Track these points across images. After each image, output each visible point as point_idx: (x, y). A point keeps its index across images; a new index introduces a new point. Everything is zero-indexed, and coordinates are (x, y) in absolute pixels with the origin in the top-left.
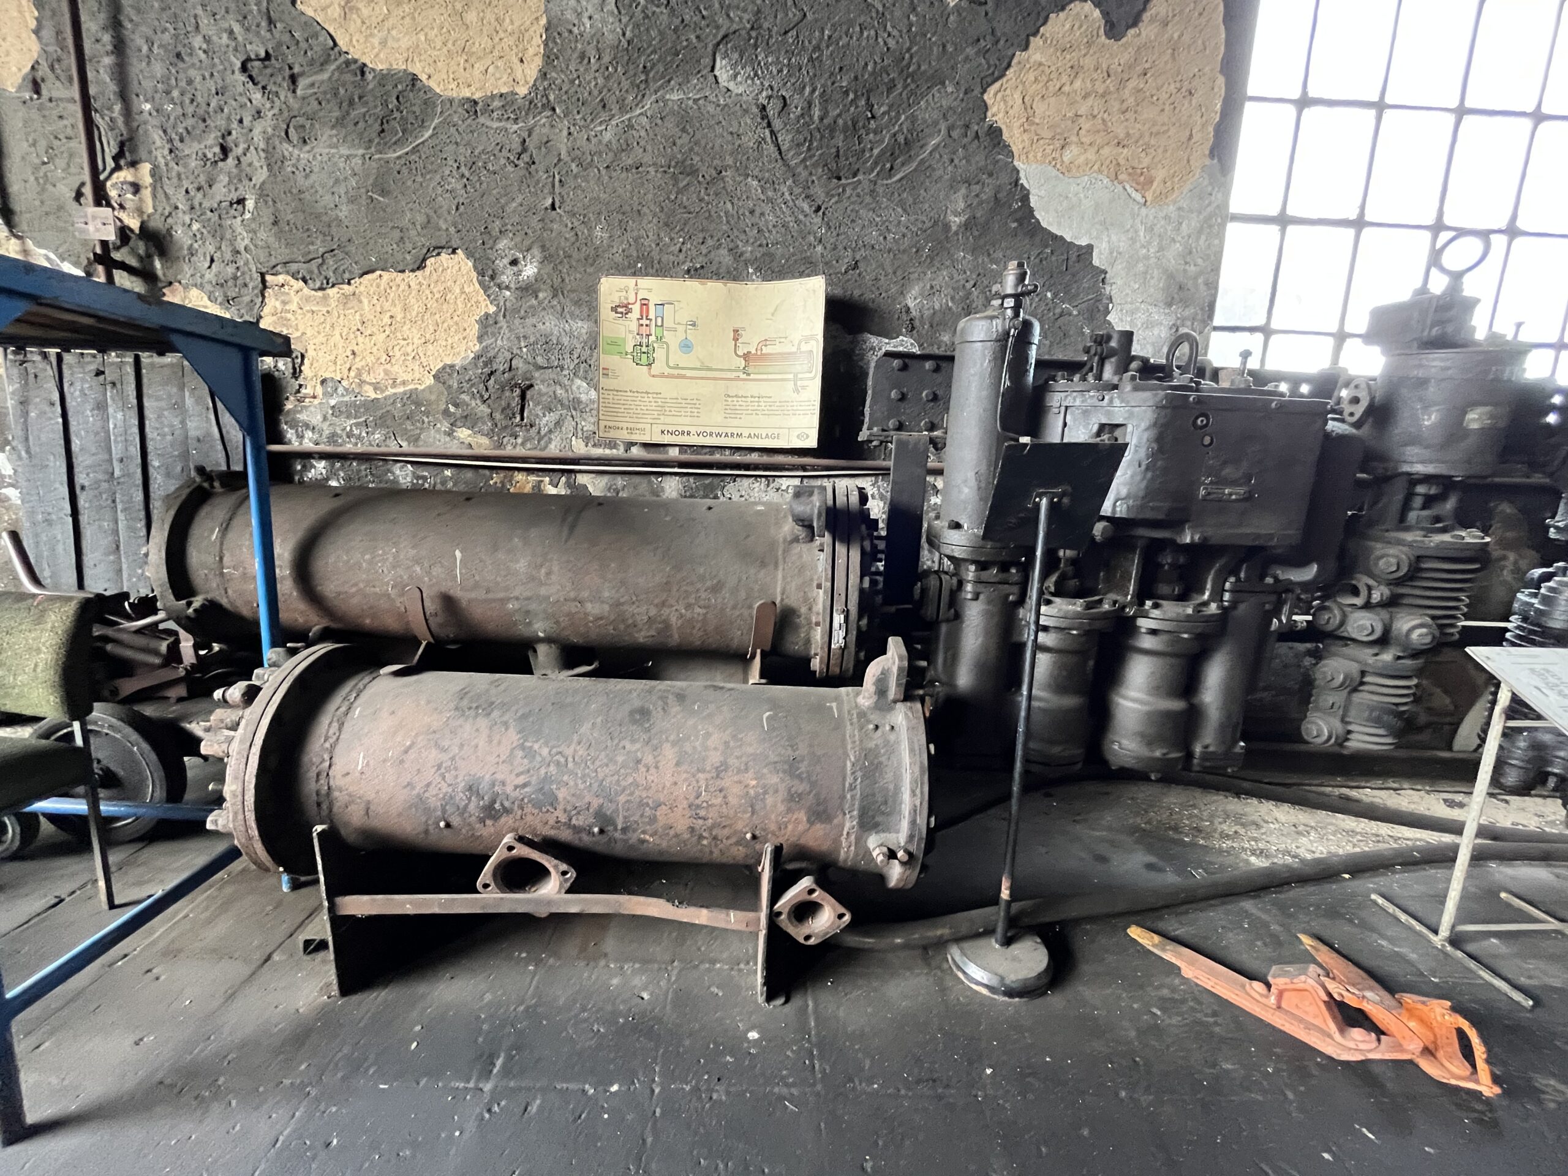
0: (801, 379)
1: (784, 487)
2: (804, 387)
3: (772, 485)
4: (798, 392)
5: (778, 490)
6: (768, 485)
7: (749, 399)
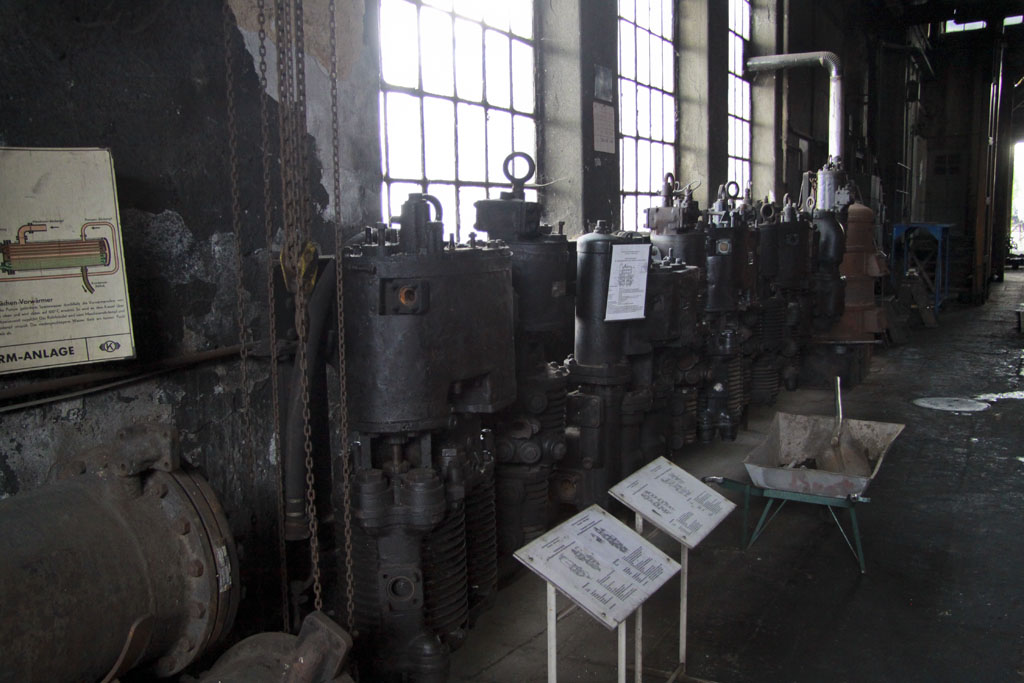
0: (94, 274)
1: (64, 415)
2: (100, 285)
3: (49, 416)
4: (92, 290)
5: (57, 419)
6: (44, 417)
7: (18, 306)
